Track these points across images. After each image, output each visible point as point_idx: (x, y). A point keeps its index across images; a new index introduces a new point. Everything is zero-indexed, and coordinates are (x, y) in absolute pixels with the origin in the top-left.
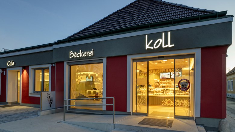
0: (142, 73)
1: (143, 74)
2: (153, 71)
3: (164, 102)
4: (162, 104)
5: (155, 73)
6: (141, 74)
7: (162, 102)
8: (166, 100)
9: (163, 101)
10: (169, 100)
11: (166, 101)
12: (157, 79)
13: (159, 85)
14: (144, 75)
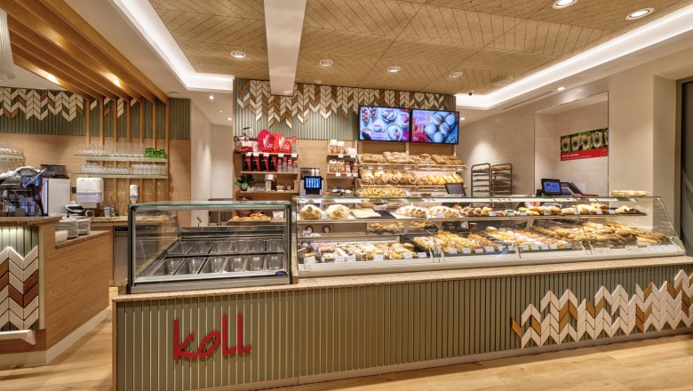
0: (254, 98)
1: (258, 106)
2: (317, 93)
3: (537, 316)
4: (525, 340)
5: (328, 108)
6: (248, 106)
7: (525, 317)
8: (549, 297)
9: (530, 310)
10: (568, 295)
11: (548, 310)
12: (341, 144)
13: (356, 175)
14: (265, 113)
